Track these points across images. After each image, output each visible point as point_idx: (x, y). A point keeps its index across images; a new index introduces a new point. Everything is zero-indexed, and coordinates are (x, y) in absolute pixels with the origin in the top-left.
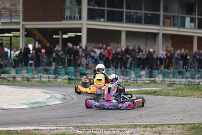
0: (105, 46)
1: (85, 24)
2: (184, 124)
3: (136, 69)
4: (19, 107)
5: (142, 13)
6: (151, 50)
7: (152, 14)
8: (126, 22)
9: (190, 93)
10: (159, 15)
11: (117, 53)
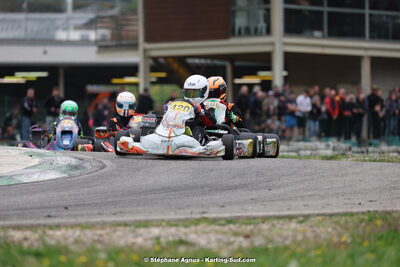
3: (391, 138)
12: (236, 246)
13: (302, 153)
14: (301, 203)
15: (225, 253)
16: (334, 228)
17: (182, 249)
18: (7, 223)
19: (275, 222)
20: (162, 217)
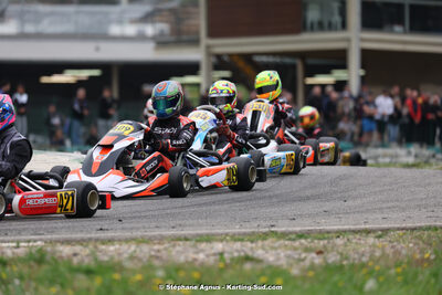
12: (307, 263)
13: (381, 160)
14: (379, 216)
15: (295, 271)
16: (415, 244)
17: (248, 266)
18: (55, 236)
19: (351, 237)
20: (227, 231)
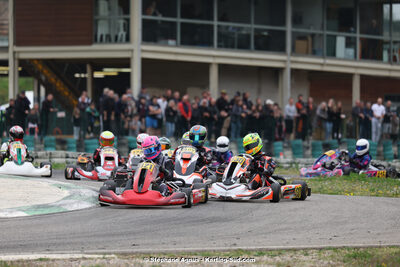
0: (177, 94)
1: (138, 50)
2: (335, 249)
4: (9, 215)
5: (250, 28)
6: (269, 102)
7: (269, 31)
8: (219, 46)
9: (347, 187)
10: (283, 33)
11: (202, 109)
